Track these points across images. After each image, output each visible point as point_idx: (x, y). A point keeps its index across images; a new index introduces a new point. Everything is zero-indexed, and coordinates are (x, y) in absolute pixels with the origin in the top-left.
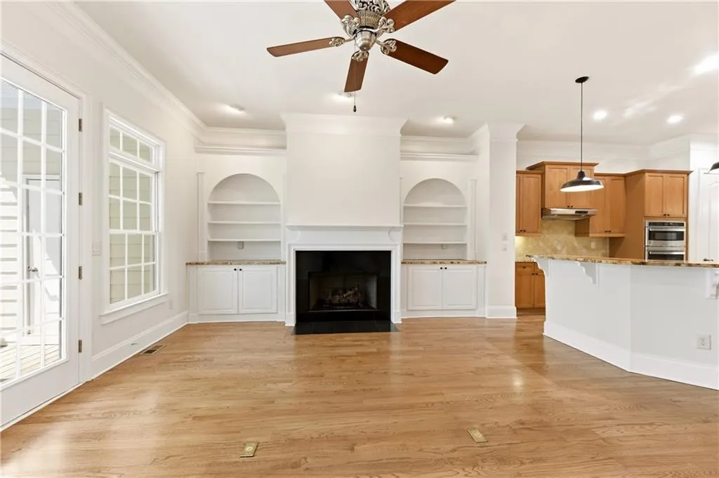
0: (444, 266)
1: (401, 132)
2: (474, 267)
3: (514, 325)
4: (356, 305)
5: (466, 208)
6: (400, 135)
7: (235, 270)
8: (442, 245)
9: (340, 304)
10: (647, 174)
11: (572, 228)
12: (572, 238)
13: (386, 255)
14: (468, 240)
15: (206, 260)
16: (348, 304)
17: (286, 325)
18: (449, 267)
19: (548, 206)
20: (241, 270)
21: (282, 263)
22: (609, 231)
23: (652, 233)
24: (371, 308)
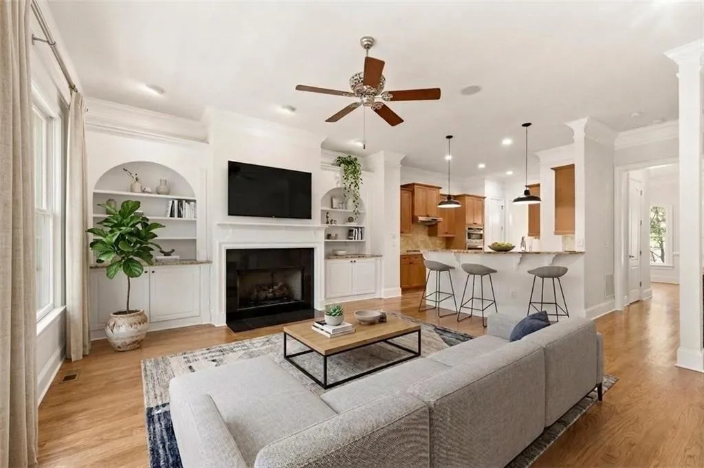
0: (353, 260)
2: (374, 259)
3: (400, 301)
4: (281, 298)
5: (364, 213)
6: (321, 149)
7: (146, 272)
8: (346, 242)
9: (266, 299)
10: (467, 198)
11: (426, 230)
12: (427, 238)
13: (310, 252)
14: (366, 239)
16: (274, 298)
17: (216, 326)
18: (358, 260)
19: (416, 214)
20: (153, 272)
21: (206, 262)
22: (447, 233)
23: (469, 234)
24: (295, 300)
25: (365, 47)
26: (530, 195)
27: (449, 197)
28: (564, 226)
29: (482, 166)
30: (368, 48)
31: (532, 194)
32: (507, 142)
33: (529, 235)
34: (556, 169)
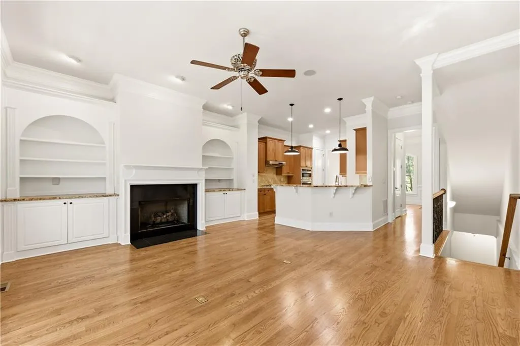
0: (225, 192)
1: (203, 108)
2: (239, 192)
3: (258, 222)
4: (172, 222)
5: (233, 158)
6: (202, 110)
7: (65, 203)
8: (219, 180)
9: (161, 223)
10: (301, 148)
11: (274, 171)
12: (275, 176)
13: (194, 186)
14: (234, 176)
15: (18, 197)
16: (168, 222)
17: (123, 244)
18: (228, 192)
19: (268, 160)
20: (71, 203)
21: (114, 195)
22: (288, 173)
23: (303, 174)
24: (183, 223)
25: (242, 35)
26: (342, 147)
27: (292, 147)
28: (361, 168)
29: (311, 126)
30: (245, 36)
31: (343, 146)
32: (328, 110)
33: (340, 174)
34: (356, 130)
